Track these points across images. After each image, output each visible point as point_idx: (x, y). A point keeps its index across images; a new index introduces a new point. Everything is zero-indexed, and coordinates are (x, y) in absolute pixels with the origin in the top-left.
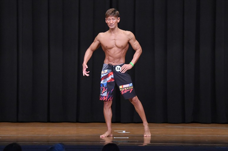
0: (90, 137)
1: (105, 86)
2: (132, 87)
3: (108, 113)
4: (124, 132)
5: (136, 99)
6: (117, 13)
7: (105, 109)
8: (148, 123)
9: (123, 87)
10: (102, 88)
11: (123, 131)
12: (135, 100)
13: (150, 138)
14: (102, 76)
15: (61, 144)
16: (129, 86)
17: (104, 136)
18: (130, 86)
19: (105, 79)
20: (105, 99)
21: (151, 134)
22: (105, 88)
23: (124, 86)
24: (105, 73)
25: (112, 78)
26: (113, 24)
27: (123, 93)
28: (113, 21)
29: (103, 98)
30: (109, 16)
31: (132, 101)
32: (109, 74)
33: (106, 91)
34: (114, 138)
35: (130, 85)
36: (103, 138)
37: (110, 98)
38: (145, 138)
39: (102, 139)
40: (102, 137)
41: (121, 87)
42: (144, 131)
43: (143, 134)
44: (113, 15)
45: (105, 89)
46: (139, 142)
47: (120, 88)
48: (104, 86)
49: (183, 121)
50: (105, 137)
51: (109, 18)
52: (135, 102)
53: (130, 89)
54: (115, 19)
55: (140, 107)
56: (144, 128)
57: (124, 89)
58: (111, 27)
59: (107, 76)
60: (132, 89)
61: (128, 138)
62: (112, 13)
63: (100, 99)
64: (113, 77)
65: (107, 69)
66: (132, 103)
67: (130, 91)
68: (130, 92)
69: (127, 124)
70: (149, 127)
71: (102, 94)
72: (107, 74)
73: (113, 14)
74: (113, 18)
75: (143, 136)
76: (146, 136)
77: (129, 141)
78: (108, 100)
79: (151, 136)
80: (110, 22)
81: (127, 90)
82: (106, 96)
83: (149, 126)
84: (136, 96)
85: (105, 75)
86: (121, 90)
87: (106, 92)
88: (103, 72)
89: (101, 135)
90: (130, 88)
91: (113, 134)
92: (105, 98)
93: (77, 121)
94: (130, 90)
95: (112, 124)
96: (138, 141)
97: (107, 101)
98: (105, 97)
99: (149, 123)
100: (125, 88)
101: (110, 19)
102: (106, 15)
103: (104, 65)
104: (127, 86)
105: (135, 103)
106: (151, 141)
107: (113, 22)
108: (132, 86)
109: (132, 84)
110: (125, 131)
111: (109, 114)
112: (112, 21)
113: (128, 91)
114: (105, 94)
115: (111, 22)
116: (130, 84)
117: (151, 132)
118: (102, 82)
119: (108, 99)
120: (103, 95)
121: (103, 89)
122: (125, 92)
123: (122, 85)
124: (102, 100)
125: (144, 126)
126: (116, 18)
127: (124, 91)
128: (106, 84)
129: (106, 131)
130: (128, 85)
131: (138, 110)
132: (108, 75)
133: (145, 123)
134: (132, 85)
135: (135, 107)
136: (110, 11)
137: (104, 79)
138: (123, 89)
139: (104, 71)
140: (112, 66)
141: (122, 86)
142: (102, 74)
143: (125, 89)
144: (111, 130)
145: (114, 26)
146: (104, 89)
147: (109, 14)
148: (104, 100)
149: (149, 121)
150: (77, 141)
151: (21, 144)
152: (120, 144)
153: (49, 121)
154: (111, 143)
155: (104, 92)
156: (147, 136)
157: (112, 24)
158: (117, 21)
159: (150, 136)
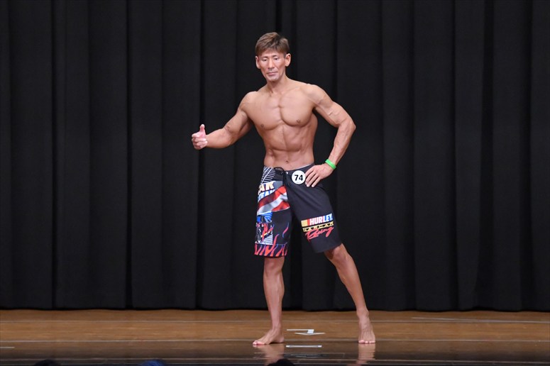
0: (227, 345)
1: (267, 221)
2: (332, 223)
3: (274, 286)
4: (311, 332)
5: (341, 251)
6: (284, 44)
7: (267, 276)
8: (369, 309)
9: (309, 222)
10: (261, 225)
11: (309, 330)
12: (338, 255)
13: (374, 346)
14: (261, 196)
15: (158, 361)
16: (324, 221)
17: (262, 342)
18: (328, 221)
19: (267, 205)
20: (270, 253)
21: (376, 337)
22: (269, 225)
23: (313, 221)
24: (267, 188)
25: (284, 201)
26: (276, 69)
27: (309, 238)
28: (275, 61)
29: (263, 251)
30: (265, 50)
31: (332, 256)
32: (277, 193)
33: (270, 234)
34: (287, 346)
35: (327, 218)
36: (259, 347)
37: (282, 250)
38: (361, 346)
39: (257, 350)
40: (257, 345)
41: (304, 223)
42: (359, 330)
43: (357, 338)
44: (275, 48)
45: (269, 228)
46: (347, 357)
47: (303, 226)
48: (265, 221)
49: (454, 304)
50: (265, 344)
51: (265, 55)
52: (338, 258)
53: (327, 228)
54: (279, 58)
55: (349, 272)
56: (358, 323)
57: (312, 228)
58: (270, 78)
59: (272, 197)
60: (332, 228)
61: (320, 346)
62: (272, 43)
63: (257, 253)
64: (286, 198)
65: (273, 180)
66: (331, 261)
67: (326, 232)
68: (327, 235)
69: (317, 313)
70: (370, 319)
71: (261, 239)
72: (271, 192)
73: (274, 44)
74: (274, 54)
75: (358, 342)
76: (364, 343)
77: (322, 355)
78: (277, 255)
79: (377, 342)
80: (268, 64)
81: (320, 230)
82: (270, 246)
83: (370, 317)
84: (342, 245)
85: (267, 194)
86: (305, 230)
87: (271, 237)
88: (263, 187)
89: (257, 339)
90: (327, 225)
91: (285, 338)
92: (269, 249)
93: (198, 307)
94: (326, 230)
95: (283, 314)
96: (344, 353)
97: (274, 257)
98: (268, 247)
99: (371, 311)
100: (315, 225)
101: (266, 57)
102: (258, 47)
103: (265, 170)
104: (320, 219)
105: (337, 261)
106: (377, 355)
107: (274, 64)
108: (330, 221)
109: (331, 215)
110: (313, 330)
111: (277, 289)
112: (273, 61)
113: (321, 232)
114: (268, 241)
115: (271, 66)
116: (327, 216)
117: (375, 331)
118: (260, 212)
119: (275, 253)
120: (263, 243)
121: (262, 229)
122: (316, 235)
123: (308, 218)
124: (261, 254)
125: (357, 318)
126: (282, 55)
127: (311, 233)
128: (269, 217)
129: (267, 331)
130: (321, 217)
131: (344, 278)
132: (274, 193)
133: (362, 310)
134: (331, 219)
135: (339, 271)
136: (268, 37)
137: (265, 204)
138: (310, 228)
139: (265, 185)
140: (284, 172)
141: (306, 221)
142: (262, 192)
143: (315, 227)
144: (280, 326)
145: (277, 74)
146: (266, 229)
147: (264, 44)
148: (265, 255)
149: (371, 306)
150: (199, 354)
151: (63, 361)
152: (301, 362)
153: (129, 306)
154: (282, 358)
155: (265, 237)
156: (367, 342)
157: (273, 71)
158: (284, 63)
159: (374, 342)
